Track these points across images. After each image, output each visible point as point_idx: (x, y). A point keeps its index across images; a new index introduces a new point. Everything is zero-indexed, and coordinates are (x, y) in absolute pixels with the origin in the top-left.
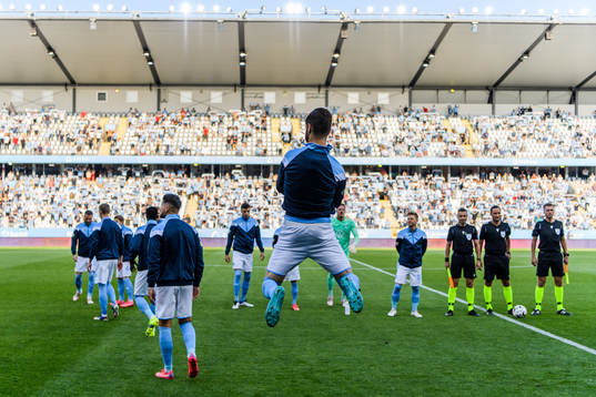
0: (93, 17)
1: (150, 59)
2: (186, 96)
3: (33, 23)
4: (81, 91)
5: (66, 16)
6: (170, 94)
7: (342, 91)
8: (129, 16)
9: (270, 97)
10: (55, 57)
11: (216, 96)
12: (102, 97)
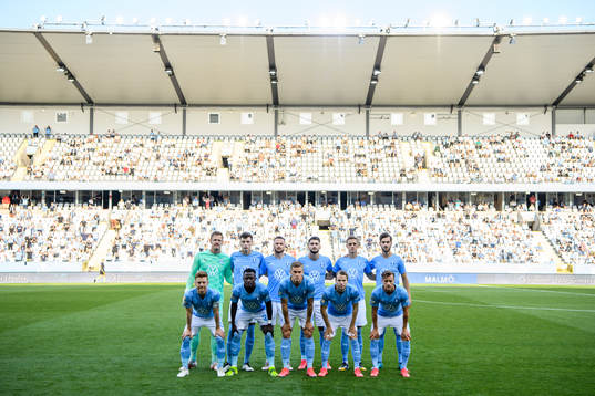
0: (223, 31)
1: (274, 78)
2: (306, 117)
3: (156, 38)
4: (191, 112)
5: (194, 31)
6: (288, 115)
7: (477, 111)
8: (263, 31)
9: (397, 118)
10: (172, 76)
11: (338, 118)
12: (214, 118)
